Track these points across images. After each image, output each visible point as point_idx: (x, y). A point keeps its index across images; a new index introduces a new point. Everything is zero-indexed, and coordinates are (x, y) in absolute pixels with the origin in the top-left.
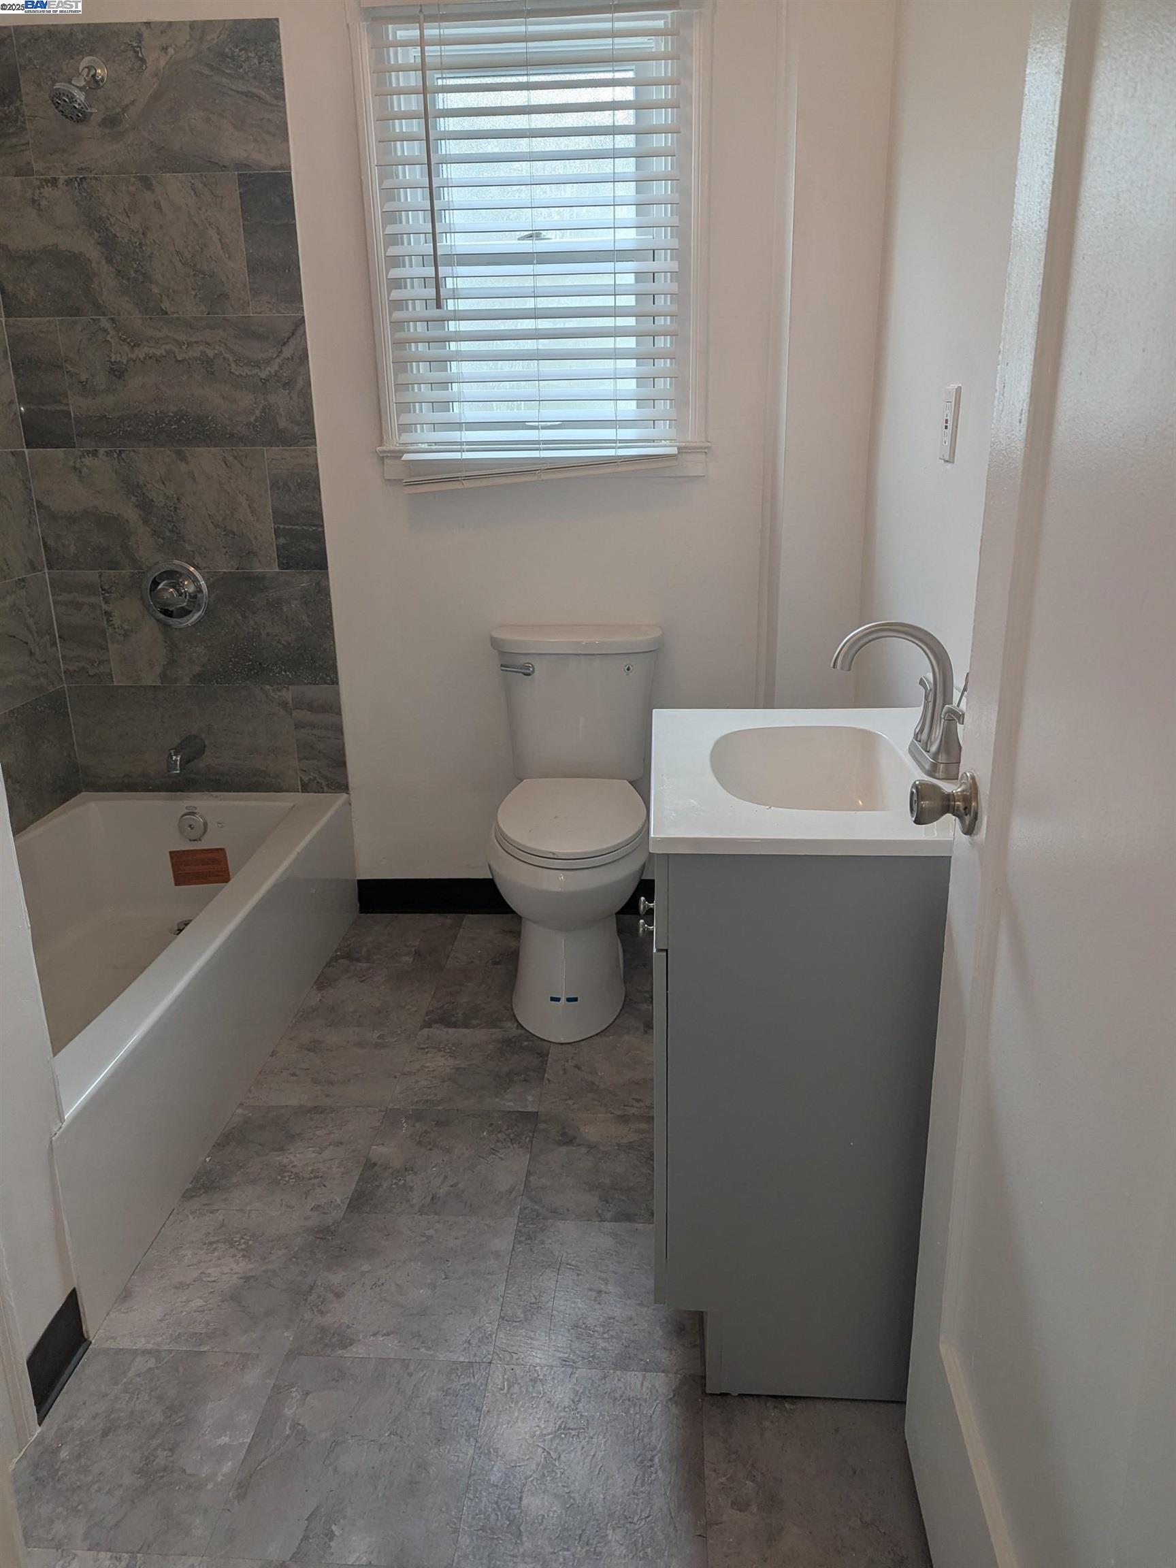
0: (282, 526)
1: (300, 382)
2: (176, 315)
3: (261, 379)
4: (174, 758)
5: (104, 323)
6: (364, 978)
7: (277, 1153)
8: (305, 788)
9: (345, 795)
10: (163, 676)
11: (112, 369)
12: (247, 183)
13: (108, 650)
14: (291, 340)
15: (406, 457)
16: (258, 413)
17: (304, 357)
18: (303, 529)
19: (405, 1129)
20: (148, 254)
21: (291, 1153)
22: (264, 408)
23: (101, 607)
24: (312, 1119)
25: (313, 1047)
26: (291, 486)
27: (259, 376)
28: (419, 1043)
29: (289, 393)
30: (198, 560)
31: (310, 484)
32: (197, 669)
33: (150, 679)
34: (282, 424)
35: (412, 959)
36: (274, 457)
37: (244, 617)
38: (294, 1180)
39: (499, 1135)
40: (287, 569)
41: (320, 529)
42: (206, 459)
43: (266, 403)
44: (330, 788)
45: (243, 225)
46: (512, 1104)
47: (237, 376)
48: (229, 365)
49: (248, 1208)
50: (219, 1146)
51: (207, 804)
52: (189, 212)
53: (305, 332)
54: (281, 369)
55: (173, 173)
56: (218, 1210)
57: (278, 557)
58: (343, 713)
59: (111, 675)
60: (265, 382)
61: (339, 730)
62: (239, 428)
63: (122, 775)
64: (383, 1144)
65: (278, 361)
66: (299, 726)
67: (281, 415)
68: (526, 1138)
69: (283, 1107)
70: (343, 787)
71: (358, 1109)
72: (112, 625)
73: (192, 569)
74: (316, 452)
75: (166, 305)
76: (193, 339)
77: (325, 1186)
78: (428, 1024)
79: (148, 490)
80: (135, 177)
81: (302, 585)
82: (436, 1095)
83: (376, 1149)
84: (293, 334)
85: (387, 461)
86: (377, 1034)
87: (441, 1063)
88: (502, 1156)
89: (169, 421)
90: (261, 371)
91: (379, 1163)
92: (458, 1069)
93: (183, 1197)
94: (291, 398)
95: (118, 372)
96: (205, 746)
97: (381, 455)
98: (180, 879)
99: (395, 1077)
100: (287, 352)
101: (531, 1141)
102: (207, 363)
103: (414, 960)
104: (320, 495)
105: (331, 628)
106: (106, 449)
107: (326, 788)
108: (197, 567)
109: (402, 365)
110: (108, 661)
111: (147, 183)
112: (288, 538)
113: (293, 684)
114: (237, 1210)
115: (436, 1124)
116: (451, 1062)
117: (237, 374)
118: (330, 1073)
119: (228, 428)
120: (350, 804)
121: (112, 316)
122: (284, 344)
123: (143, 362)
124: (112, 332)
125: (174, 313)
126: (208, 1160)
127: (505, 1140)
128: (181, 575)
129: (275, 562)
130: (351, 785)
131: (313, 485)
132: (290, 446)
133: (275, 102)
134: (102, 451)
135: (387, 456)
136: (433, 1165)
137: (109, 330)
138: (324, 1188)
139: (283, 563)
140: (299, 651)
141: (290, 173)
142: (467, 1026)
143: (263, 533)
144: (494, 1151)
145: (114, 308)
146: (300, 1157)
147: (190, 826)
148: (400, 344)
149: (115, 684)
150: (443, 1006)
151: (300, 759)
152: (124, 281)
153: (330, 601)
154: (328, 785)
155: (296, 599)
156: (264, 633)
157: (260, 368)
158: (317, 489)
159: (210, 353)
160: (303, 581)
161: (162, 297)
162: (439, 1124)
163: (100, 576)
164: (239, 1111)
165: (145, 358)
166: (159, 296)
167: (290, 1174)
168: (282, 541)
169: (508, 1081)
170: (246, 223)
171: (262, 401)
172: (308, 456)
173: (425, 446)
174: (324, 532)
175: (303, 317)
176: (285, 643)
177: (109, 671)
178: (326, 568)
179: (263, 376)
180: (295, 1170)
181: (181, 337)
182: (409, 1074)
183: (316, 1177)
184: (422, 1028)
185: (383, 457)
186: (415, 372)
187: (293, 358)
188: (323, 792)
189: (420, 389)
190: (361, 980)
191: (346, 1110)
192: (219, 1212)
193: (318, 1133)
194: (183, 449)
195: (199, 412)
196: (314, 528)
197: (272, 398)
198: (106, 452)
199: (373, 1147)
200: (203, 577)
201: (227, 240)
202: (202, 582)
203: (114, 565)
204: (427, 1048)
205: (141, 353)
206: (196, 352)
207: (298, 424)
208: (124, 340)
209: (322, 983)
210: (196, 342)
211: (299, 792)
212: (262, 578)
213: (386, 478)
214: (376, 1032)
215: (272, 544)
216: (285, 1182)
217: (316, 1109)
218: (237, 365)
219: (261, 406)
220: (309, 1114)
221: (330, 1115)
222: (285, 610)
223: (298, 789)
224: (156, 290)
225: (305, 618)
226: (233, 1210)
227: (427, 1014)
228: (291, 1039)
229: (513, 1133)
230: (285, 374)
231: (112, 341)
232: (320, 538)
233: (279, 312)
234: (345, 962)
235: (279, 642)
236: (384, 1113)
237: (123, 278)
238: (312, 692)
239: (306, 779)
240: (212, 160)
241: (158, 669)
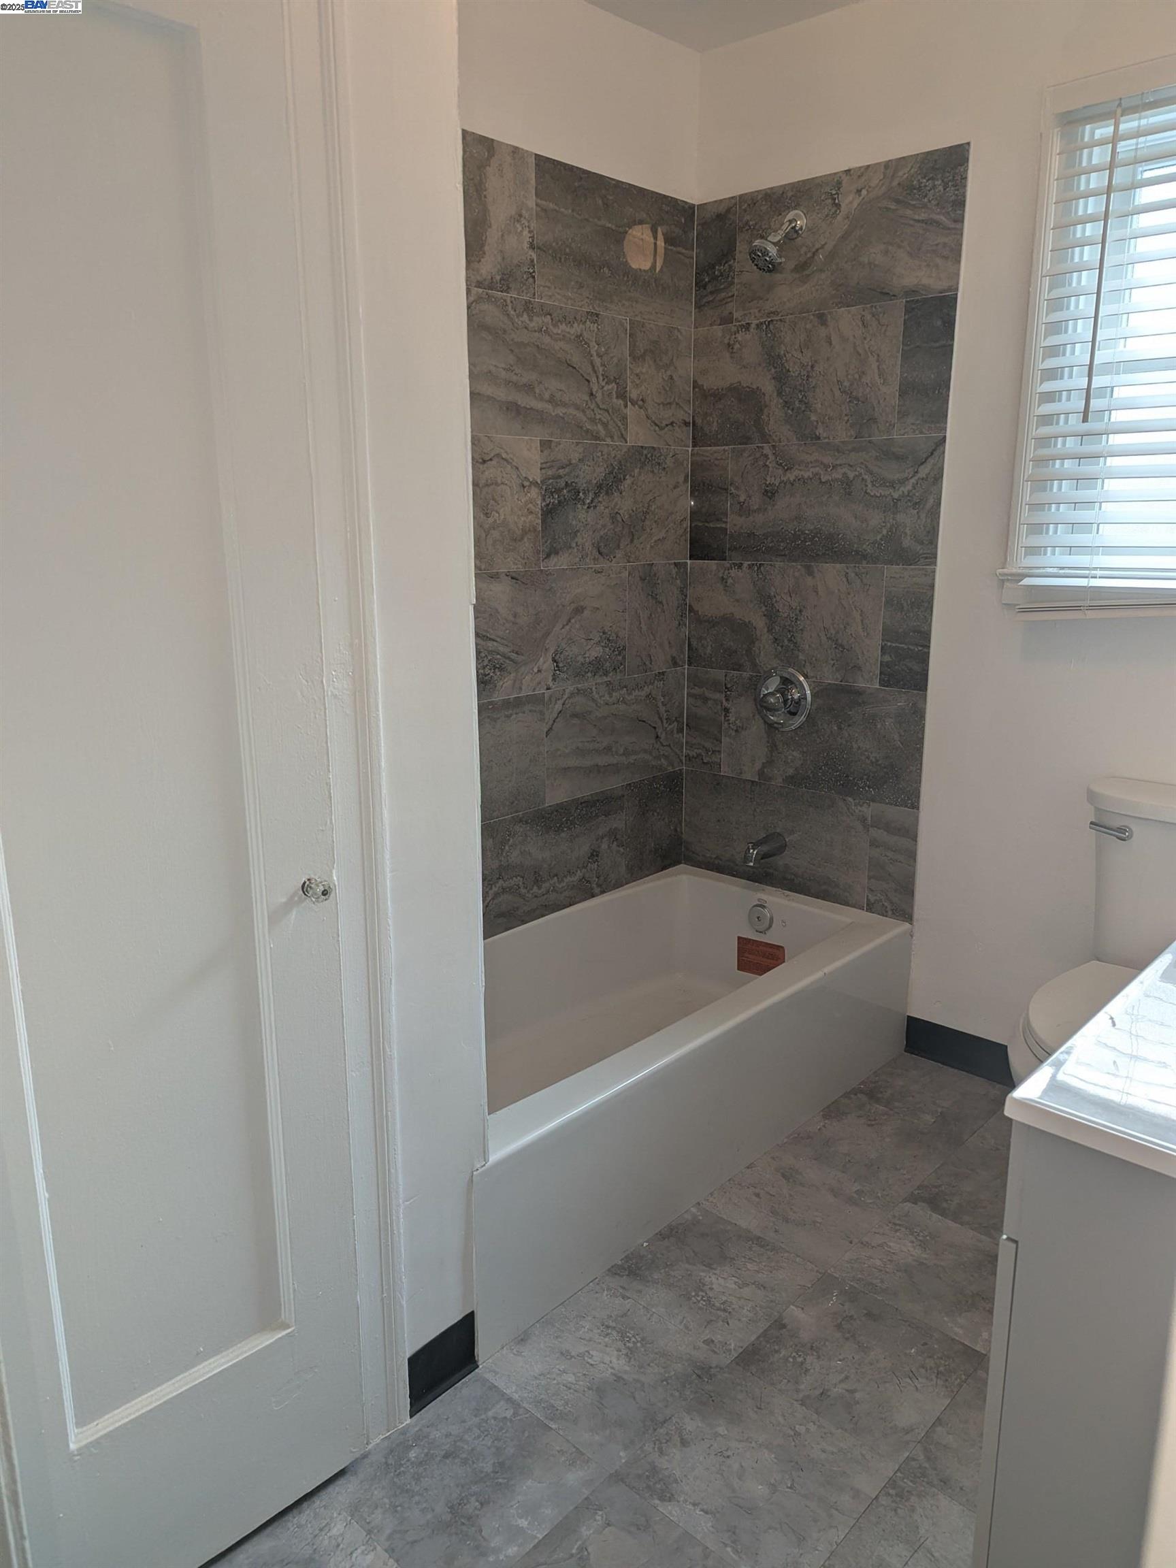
0: (889, 644)
1: (931, 501)
2: (826, 440)
3: (893, 499)
4: (751, 851)
5: (767, 449)
6: (873, 1123)
7: (704, 1268)
8: (870, 908)
9: (907, 925)
10: (761, 773)
11: (766, 491)
12: (913, 309)
13: (721, 742)
14: (929, 459)
15: (1027, 581)
16: (885, 532)
17: (938, 478)
18: (908, 648)
19: (833, 1303)
20: (813, 385)
21: (715, 1274)
22: (890, 530)
23: (722, 703)
24: (750, 1249)
25: (788, 1175)
26: (905, 605)
27: (892, 496)
28: (894, 1216)
29: (918, 513)
30: (808, 670)
31: (923, 602)
32: (791, 772)
33: (750, 774)
34: (907, 542)
35: (933, 1120)
36: (895, 575)
37: (840, 728)
38: (704, 1303)
39: (927, 1361)
40: (887, 686)
41: (926, 650)
42: (831, 574)
43: (894, 522)
44: (893, 913)
45: (902, 349)
46: (961, 1332)
47: (872, 496)
48: (867, 486)
49: (654, 1310)
50: (662, 1236)
51: (777, 900)
52: (855, 343)
53: (944, 452)
54: (915, 489)
55: (848, 307)
56: (630, 1298)
57: (881, 673)
58: (919, 839)
59: (720, 765)
60: (896, 502)
61: (912, 856)
62: (864, 546)
63: (714, 856)
64: (803, 1309)
65: (913, 481)
66: (874, 843)
67: (906, 534)
68: (956, 1379)
69: (730, 1223)
70: (906, 915)
71: (798, 1259)
72: (728, 720)
73: (802, 679)
74: (934, 572)
75: (820, 431)
76: (838, 462)
77: (728, 1324)
78: (914, 1199)
79: (776, 601)
80: (813, 315)
81: (899, 704)
82: (882, 1282)
83: (793, 1310)
84: (932, 454)
85: (1007, 584)
86: (856, 1187)
87: (905, 1249)
88: (918, 1386)
89: (805, 538)
90: (894, 492)
91: (788, 1327)
92: (922, 1264)
93: (609, 1270)
94: (919, 517)
95: (770, 494)
96: (786, 845)
97: (1000, 578)
98: (742, 966)
99: (851, 1242)
100: (924, 471)
101: (960, 1386)
102: (847, 483)
103: (934, 1122)
104: (931, 615)
105: (920, 751)
106: (750, 563)
107: (890, 913)
108: (806, 677)
109: (1041, 484)
110: (719, 752)
111: (822, 319)
112: (893, 656)
113: (873, 801)
114: (644, 1307)
115: (867, 1314)
116: (917, 1252)
117: (872, 494)
118: (791, 1209)
119: (855, 546)
120: (912, 936)
121: (774, 444)
122: (922, 464)
123: (792, 485)
124: (771, 457)
125: (825, 438)
126: (645, 1244)
127: (931, 1368)
128: (792, 683)
129: (876, 678)
130: (916, 916)
131: (926, 605)
132: (911, 565)
133: (952, 226)
134: (746, 564)
135: (1008, 580)
136: (841, 1357)
137: (770, 456)
138: (727, 1325)
139: (884, 680)
140: (885, 770)
141: (957, 294)
142: (954, 1220)
143: (871, 651)
144: (912, 1376)
145: (776, 436)
146: (720, 1282)
147: (758, 918)
148: (1041, 461)
149: (722, 774)
150: (940, 1186)
151: (870, 878)
152: (789, 411)
153: (924, 724)
154: (892, 910)
155: (891, 718)
156: (855, 746)
157: (894, 488)
158: (930, 608)
159: (851, 475)
160: (899, 701)
161: (818, 423)
162: (869, 1315)
163: (726, 676)
164: (694, 1210)
165: (794, 480)
166: (815, 423)
167: (704, 1294)
168: (887, 658)
169: (970, 1302)
170: (905, 348)
171: (891, 520)
172: (926, 575)
173: (1055, 570)
174: (929, 653)
175: (945, 437)
176: (874, 760)
177: (719, 761)
178: (926, 689)
179: (896, 496)
180: (711, 1294)
181: (828, 460)
182: (865, 1245)
183: (725, 1310)
184: (905, 1200)
185: (1003, 581)
186: (1055, 490)
187: (927, 478)
188: (886, 916)
189: (1058, 509)
190: (869, 1123)
191: (786, 1255)
192: (629, 1300)
193: (749, 1266)
194: (813, 564)
195: (831, 530)
196: (920, 648)
197: (900, 517)
198: (749, 565)
199: (792, 1307)
200: (810, 686)
201: (884, 367)
202: (808, 692)
203: (739, 667)
204: (900, 1225)
205: (791, 476)
206: (837, 475)
207: (922, 543)
208: (781, 464)
209: (833, 1112)
210: (841, 465)
211: (863, 910)
212: (859, 693)
213: (1004, 602)
214: (856, 1184)
215: (877, 660)
216: (695, 1301)
217: (759, 1241)
218: (873, 485)
219: (889, 525)
220: (751, 1243)
221: (769, 1253)
222: (879, 726)
223: (863, 907)
224: (813, 418)
225: (896, 737)
226: (641, 1305)
227: (918, 1188)
228: (773, 1158)
229: (945, 1365)
230: (917, 494)
231: (770, 465)
232: (924, 659)
233: (921, 433)
234: (864, 1098)
235: (868, 758)
236: (820, 1276)
237: (788, 407)
238: (893, 813)
239: (872, 899)
240: (884, 291)
241: (758, 766)
